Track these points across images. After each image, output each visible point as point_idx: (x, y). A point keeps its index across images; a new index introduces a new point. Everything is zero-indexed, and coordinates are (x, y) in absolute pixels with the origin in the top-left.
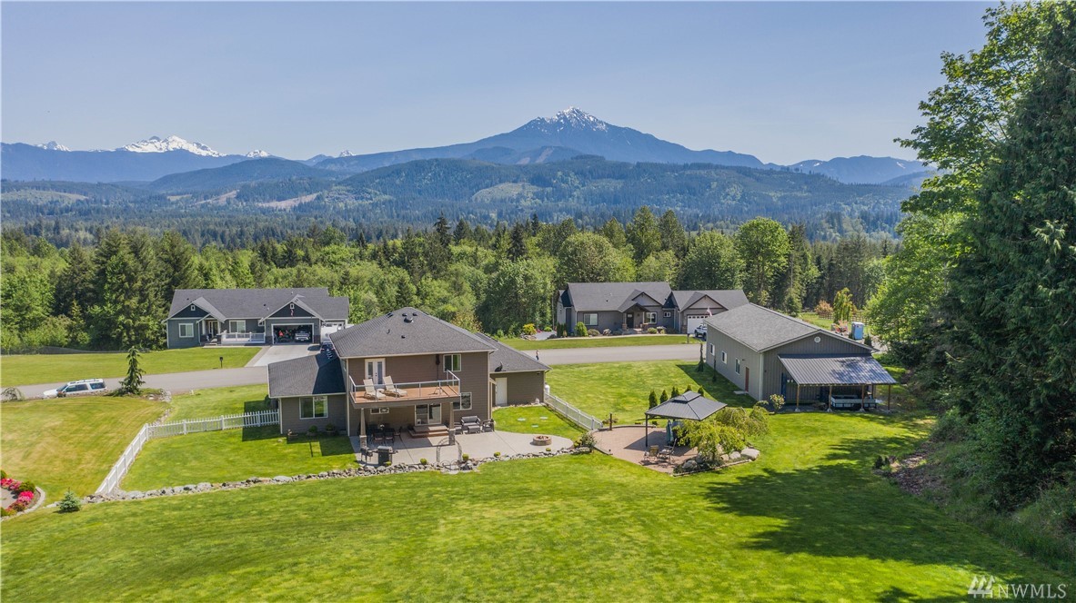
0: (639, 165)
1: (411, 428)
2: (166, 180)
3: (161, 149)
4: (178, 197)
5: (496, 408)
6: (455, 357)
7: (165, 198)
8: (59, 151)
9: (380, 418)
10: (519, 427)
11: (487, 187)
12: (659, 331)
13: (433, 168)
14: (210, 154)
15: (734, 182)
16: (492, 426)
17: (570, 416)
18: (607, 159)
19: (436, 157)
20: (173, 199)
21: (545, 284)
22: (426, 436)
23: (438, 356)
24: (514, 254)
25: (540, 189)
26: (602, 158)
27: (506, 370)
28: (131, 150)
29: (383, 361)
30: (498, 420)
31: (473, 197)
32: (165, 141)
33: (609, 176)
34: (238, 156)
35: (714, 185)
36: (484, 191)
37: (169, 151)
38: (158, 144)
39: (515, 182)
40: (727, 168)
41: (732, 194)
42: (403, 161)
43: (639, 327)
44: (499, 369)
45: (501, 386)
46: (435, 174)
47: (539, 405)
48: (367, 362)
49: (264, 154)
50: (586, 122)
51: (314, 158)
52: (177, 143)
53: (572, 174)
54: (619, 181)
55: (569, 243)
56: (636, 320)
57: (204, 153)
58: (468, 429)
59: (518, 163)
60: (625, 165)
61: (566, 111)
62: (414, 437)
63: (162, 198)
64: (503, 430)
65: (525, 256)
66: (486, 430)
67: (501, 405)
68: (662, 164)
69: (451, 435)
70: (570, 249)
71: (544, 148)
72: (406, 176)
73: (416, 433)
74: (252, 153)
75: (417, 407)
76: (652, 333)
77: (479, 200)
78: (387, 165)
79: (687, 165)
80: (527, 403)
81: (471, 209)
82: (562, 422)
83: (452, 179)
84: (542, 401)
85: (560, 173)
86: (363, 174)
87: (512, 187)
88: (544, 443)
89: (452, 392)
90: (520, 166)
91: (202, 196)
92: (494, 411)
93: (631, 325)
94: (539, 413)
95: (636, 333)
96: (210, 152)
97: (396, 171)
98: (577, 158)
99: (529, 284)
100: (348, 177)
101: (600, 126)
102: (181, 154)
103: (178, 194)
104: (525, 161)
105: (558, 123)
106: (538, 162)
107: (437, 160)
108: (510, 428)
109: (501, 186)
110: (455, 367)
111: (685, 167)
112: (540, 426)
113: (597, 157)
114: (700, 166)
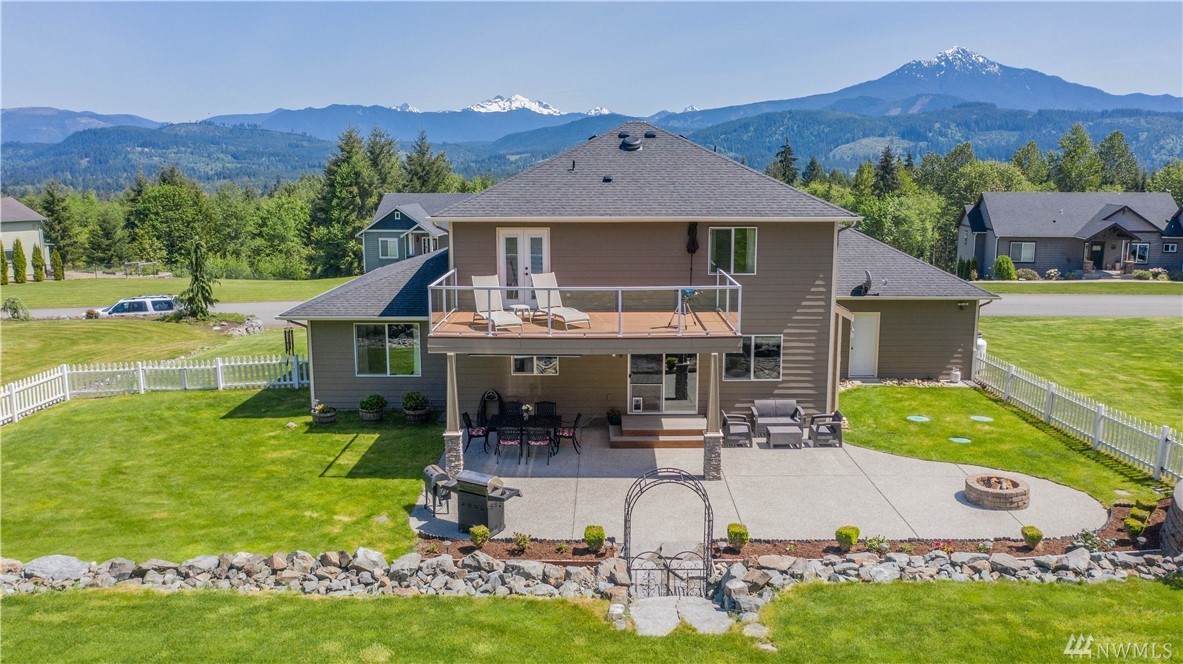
0: (1040, 112)
1: (614, 418)
2: (508, 139)
3: (504, 109)
4: (518, 157)
5: (849, 385)
6: (743, 230)
7: (504, 157)
8: (411, 112)
9: (533, 387)
10: (915, 441)
11: (848, 142)
12: (1155, 276)
13: (786, 121)
14: (552, 113)
15: (1173, 132)
16: (835, 430)
17: (1059, 418)
18: (998, 107)
19: (789, 109)
20: (513, 158)
21: (924, 230)
22: (650, 446)
23: (693, 227)
24: (881, 190)
25: (912, 144)
26: (993, 105)
27: (880, 291)
28: (476, 110)
29: (544, 234)
30: (855, 416)
31: (831, 154)
32: (509, 100)
33: (1000, 127)
34: (579, 114)
35: (1144, 136)
36: (844, 148)
37: (511, 111)
38: (501, 103)
39: (882, 135)
40: (1163, 114)
41: (1169, 147)
42: (752, 114)
43: (1114, 268)
44: (860, 290)
45: (867, 331)
46: (787, 128)
47: (961, 384)
48: (502, 235)
49: (605, 111)
50: (973, 64)
51: (656, 115)
52: (520, 102)
53: (953, 126)
54: (1014, 133)
55: (963, 175)
56: (1108, 258)
57: (545, 112)
58: (768, 435)
59: (887, 114)
60: (1022, 113)
61: (949, 52)
62: (614, 445)
63: (502, 157)
64: (866, 444)
65: (897, 192)
66: (819, 441)
67: (864, 378)
68: (1072, 112)
69: (711, 449)
70: (963, 183)
71: (919, 96)
72: (755, 130)
73: (622, 433)
74: (593, 111)
75: (633, 356)
76: (1139, 277)
77: (838, 157)
78: (734, 119)
79: (1107, 111)
80: (929, 379)
81: (828, 168)
82: (1040, 435)
83: (807, 133)
84: (967, 376)
85: (937, 125)
86: (708, 129)
87: (877, 142)
88: (1006, 502)
89: (722, 325)
90: (889, 117)
91: (541, 155)
92: (843, 393)
93: (1098, 262)
94: (963, 404)
95: (1110, 276)
96: (552, 111)
97: (744, 125)
98: (960, 107)
99: (902, 228)
100: (691, 133)
101: (991, 69)
102: (524, 112)
103: (517, 154)
104: (895, 112)
105: (939, 67)
106: (910, 112)
107: (790, 112)
108: (886, 440)
109: (864, 141)
110: (742, 267)
111: (1104, 114)
112: (978, 442)
113: (985, 104)
114: (1123, 113)
